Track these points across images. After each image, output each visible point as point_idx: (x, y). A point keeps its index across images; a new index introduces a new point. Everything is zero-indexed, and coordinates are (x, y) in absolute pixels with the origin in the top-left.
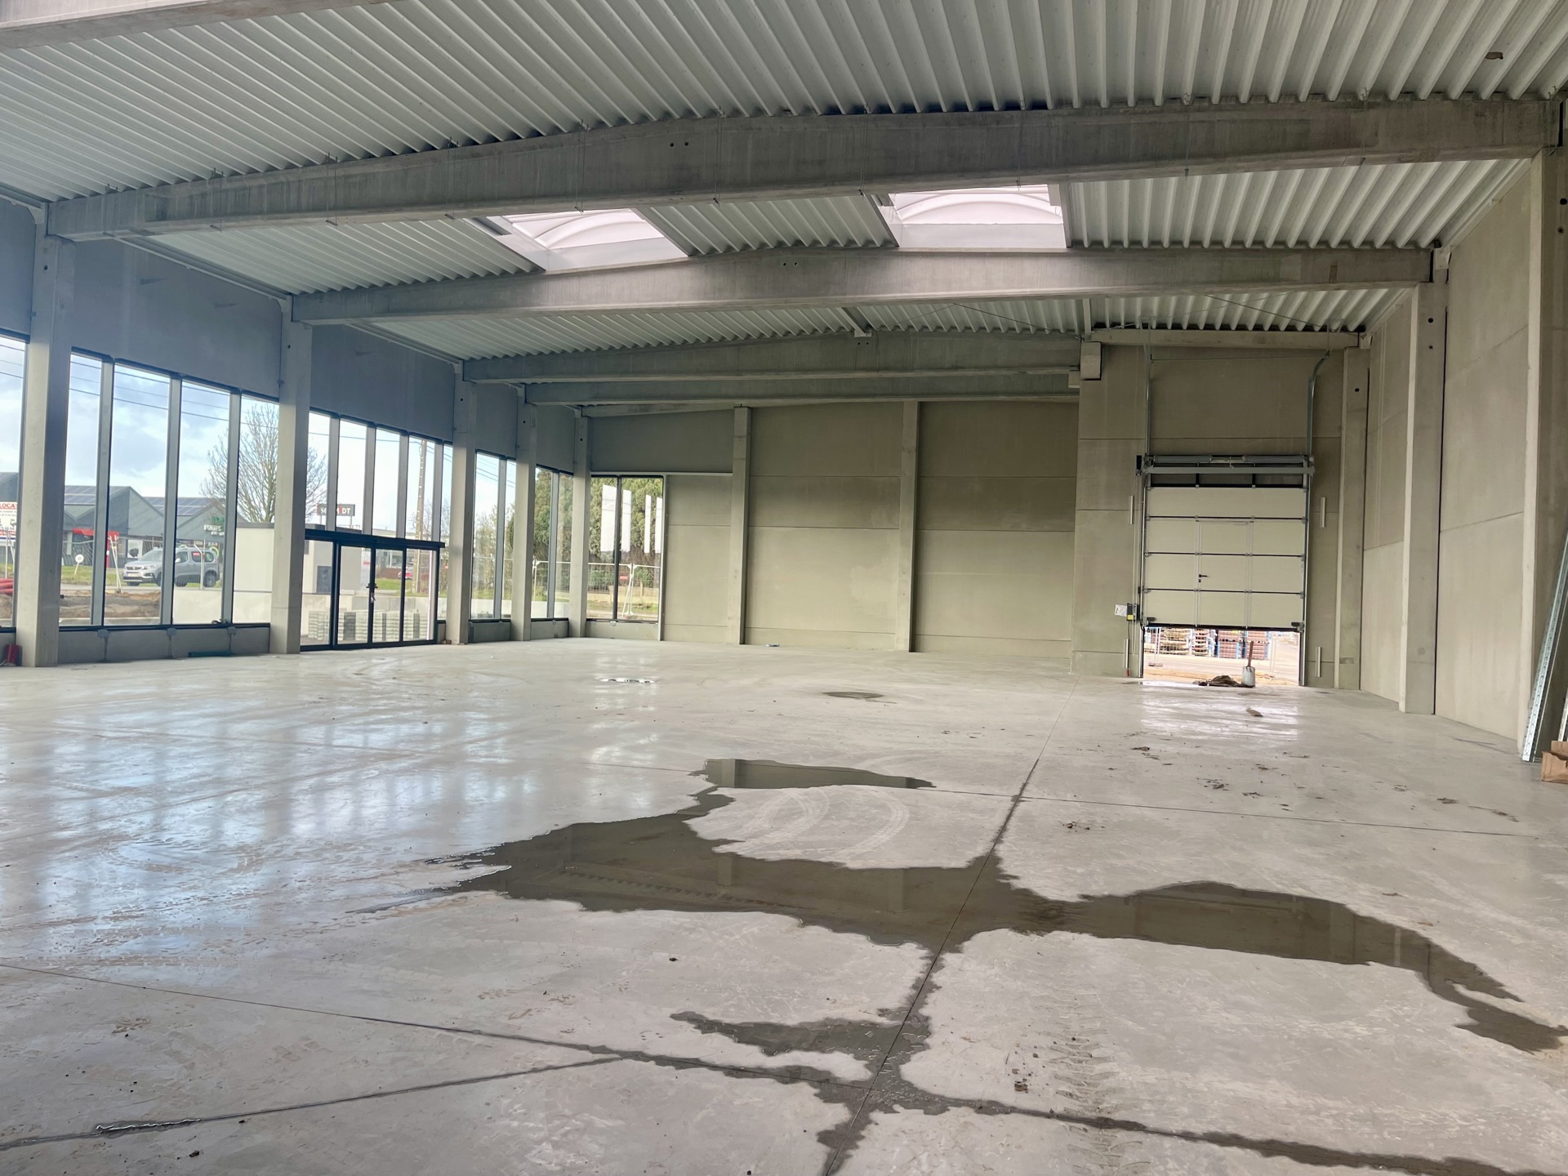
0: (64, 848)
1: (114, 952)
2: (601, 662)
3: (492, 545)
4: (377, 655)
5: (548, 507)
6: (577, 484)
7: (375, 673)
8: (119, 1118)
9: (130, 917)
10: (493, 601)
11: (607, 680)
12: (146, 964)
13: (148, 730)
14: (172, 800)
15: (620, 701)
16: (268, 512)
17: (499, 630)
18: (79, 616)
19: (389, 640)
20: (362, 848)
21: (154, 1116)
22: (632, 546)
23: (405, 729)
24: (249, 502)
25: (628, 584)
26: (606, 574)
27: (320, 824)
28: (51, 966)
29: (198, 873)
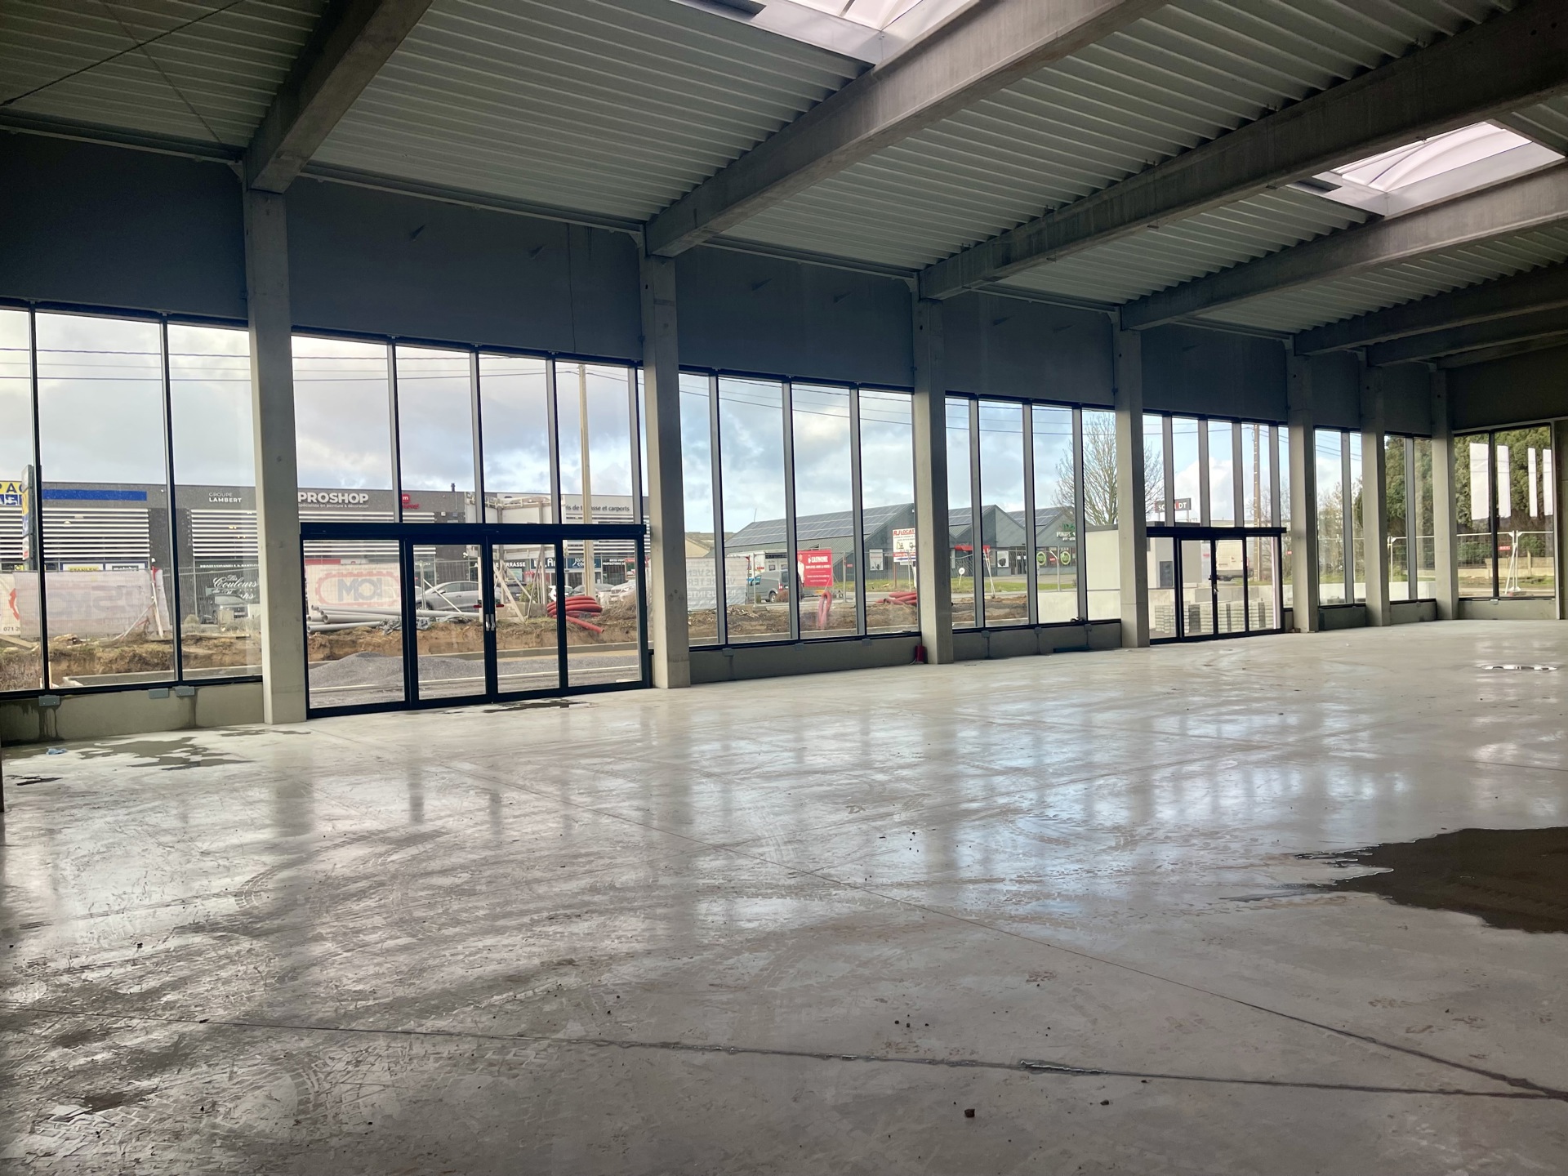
0: (974, 817)
1: (1022, 910)
2: (1481, 647)
3: (1338, 525)
4: (1225, 646)
5: (1401, 476)
6: (1437, 449)
7: (1224, 664)
8: (1039, 1058)
9: (1031, 881)
10: (1343, 585)
11: (1491, 668)
12: (1048, 924)
13: (1028, 718)
14: (1054, 781)
15: (1511, 691)
16: (1110, 515)
17: (1354, 616)
18: (965, 620)
19: (1235, 630)
20: (1228, 837)
21: (1067, 1061)
22: (1513, 511)
23: (1258, 721)
24: (1093, 507)
25: (1511, 555)
26: (1480, 546)
27: (1182, 811)
28: (973, 917)
29: (1082, 848)
